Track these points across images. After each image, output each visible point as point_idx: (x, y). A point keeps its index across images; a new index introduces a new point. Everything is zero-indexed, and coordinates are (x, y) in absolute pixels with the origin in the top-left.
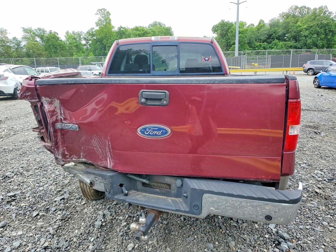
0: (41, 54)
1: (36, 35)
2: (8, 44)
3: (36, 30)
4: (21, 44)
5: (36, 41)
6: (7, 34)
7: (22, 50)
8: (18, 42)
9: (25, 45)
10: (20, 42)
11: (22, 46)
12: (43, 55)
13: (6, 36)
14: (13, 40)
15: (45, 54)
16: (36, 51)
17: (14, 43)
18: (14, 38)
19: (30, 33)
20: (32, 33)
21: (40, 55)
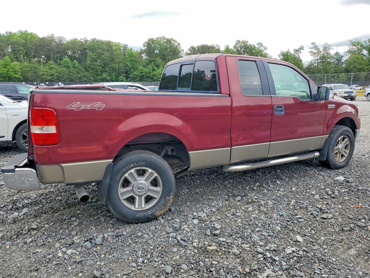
0: (362, 69)
1: (364, 48)
2: (329, 60)
3: (365, 42)
4: (342, 59)
5: (362, 54)
6: (330, 50)
7: (342, 65)
8: (340, 57)
9: (347, 60)
10: (342, 57)
11: (343, 61)
12: (365, 70)
13: (329, 51)
14: (335, 55)
15: (367, 69)
16: (357, 65)
17: (335, 58)
18: (337, 54)
19: (357, 46)
20: (360, 45)
21: (360, 70)
